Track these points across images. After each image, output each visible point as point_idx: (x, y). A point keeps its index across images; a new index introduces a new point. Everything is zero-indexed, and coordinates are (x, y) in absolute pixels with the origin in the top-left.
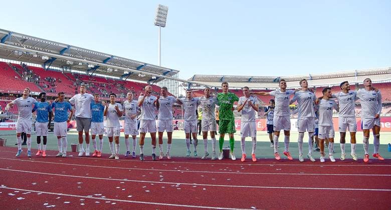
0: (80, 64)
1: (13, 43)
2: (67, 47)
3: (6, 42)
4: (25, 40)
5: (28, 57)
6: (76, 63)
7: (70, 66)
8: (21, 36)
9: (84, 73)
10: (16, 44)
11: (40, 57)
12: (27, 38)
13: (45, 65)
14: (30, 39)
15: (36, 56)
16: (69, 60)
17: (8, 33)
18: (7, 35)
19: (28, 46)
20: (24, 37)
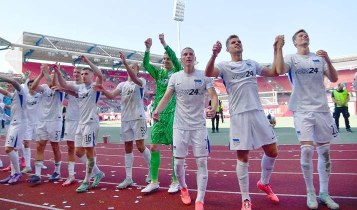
0: (106, 61)
1: (46, 46)
2: (94, 46)
3: (40, 45)
4: (57, 42)
5: (60, 57)
6: (102, 60)
7: (97, 63)
8: (53, 39)
9: (111, 68)
10: (49, 46)
11: (70, 56)
12: (58, 40)
13: (75, 63)
14: (61, 40)
15: (67, 56)
16: (96, 57)
17: (42, 37)
18: (41, 39)
19: (59, 48)
20: (56, 40)
